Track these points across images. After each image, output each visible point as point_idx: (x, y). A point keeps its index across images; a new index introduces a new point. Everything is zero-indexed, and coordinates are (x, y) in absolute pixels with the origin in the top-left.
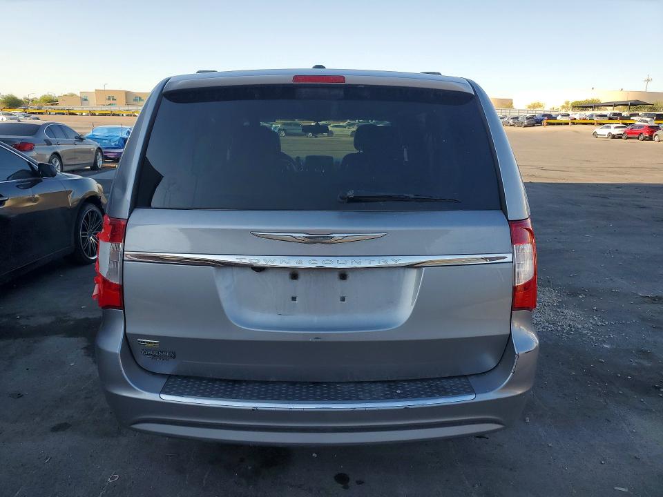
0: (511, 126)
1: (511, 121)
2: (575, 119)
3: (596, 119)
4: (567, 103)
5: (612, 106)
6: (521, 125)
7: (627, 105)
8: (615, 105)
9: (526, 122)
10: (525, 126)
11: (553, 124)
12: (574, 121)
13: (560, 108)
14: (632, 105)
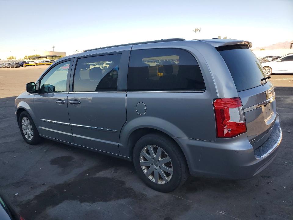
0: (7, 67)
1: (7, 65)
2: (37, 63)
3: (45, 63)
4: (26, 56)
5: (45, 57)
6: (13, 67)
7: (51, 57)
8: (46, 57)
9: (15, 66)
10: (16, 67)
11: (28, 66)
12: (37, 64)
13: (23, 59)
14: (53, 57)
